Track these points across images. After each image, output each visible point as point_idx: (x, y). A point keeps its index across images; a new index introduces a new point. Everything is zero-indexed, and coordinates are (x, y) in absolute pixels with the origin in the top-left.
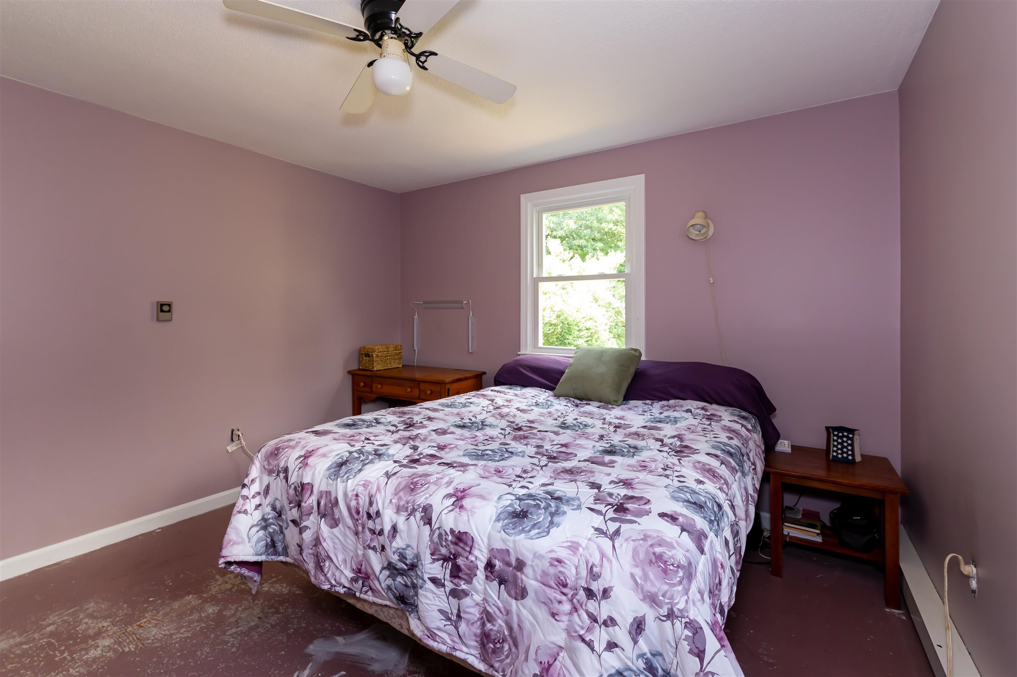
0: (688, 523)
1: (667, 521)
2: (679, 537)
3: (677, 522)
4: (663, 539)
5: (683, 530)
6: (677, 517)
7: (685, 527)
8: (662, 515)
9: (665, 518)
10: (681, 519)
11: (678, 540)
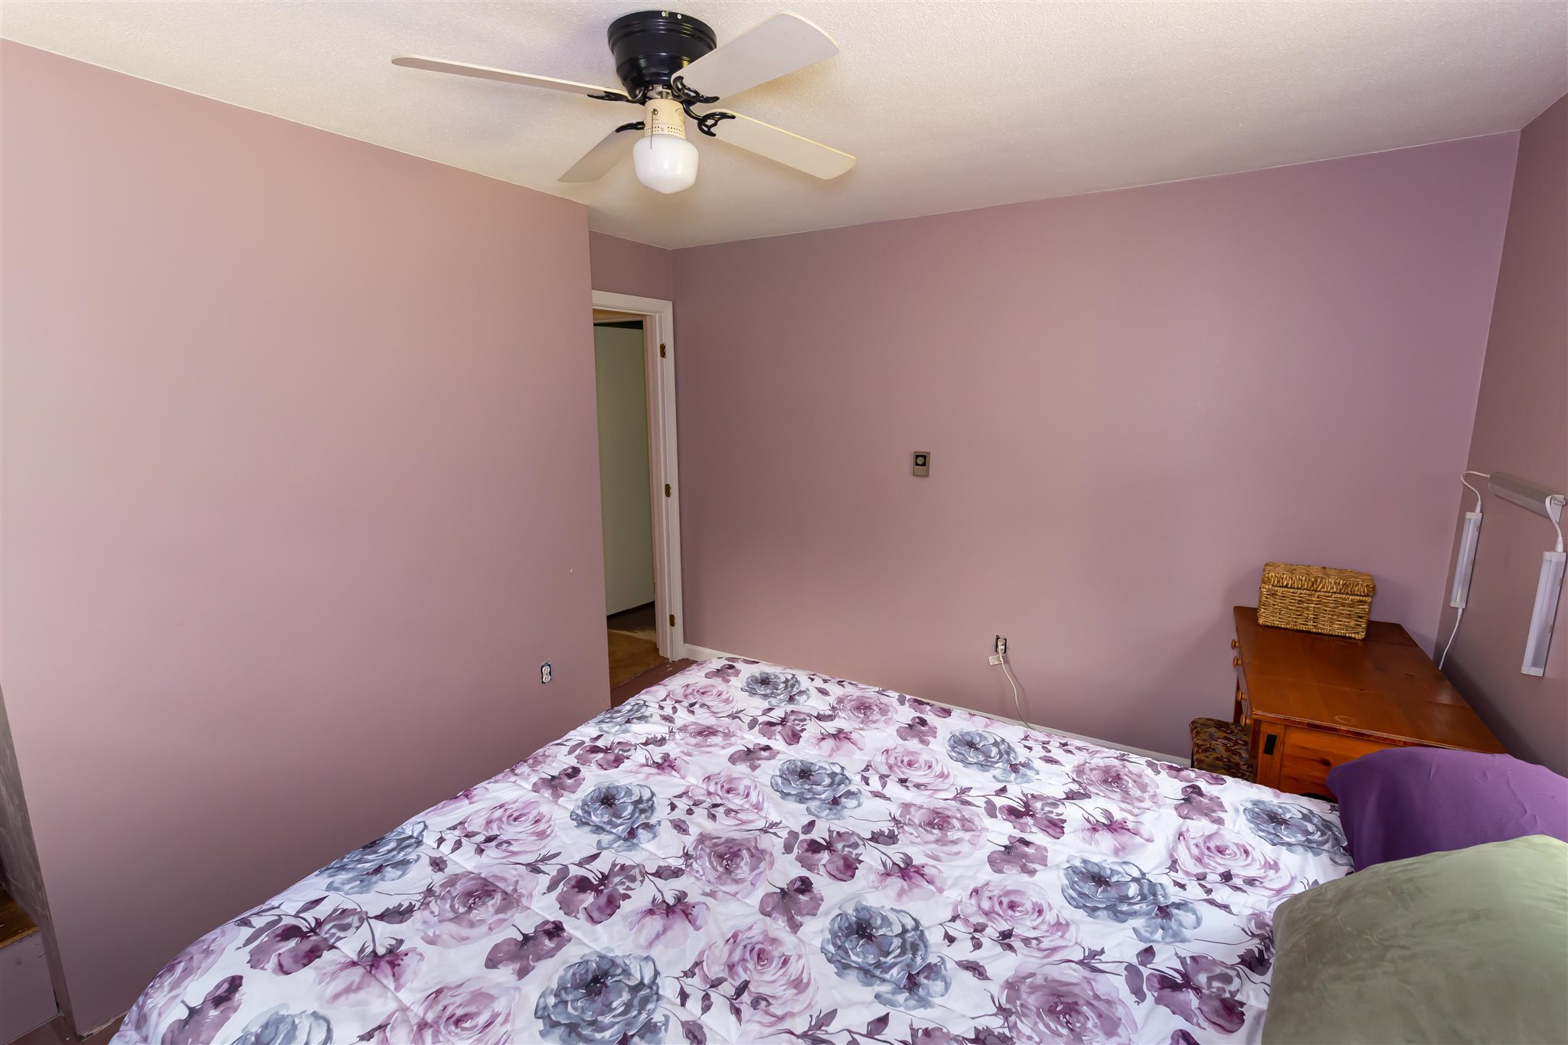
0: (202, 1026)
1: (218, 987)
2: (183, 1002)
3: (209, 1004)
4: (191, 974)
5: (193, 1012)
6: (221, 1008)
7: (196, 1017)
8: (235, 983)
9: (226, 986)
10: (213, 1013)
11: (179, 1000)
